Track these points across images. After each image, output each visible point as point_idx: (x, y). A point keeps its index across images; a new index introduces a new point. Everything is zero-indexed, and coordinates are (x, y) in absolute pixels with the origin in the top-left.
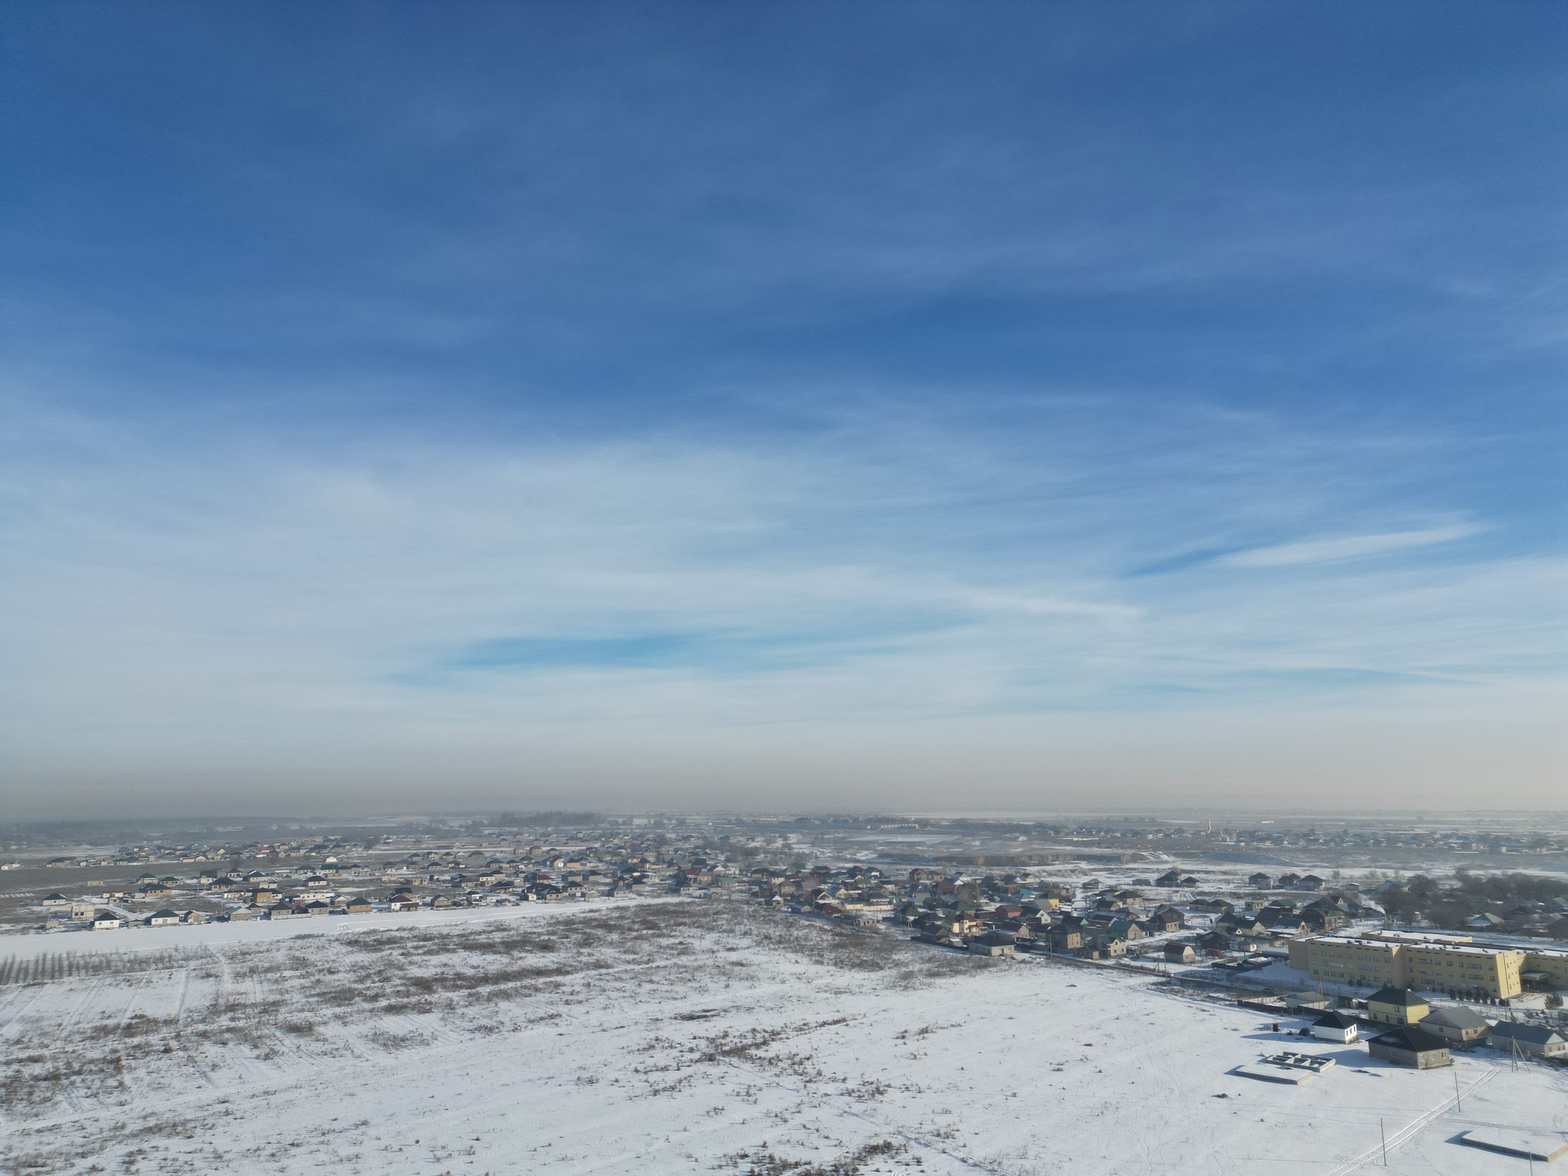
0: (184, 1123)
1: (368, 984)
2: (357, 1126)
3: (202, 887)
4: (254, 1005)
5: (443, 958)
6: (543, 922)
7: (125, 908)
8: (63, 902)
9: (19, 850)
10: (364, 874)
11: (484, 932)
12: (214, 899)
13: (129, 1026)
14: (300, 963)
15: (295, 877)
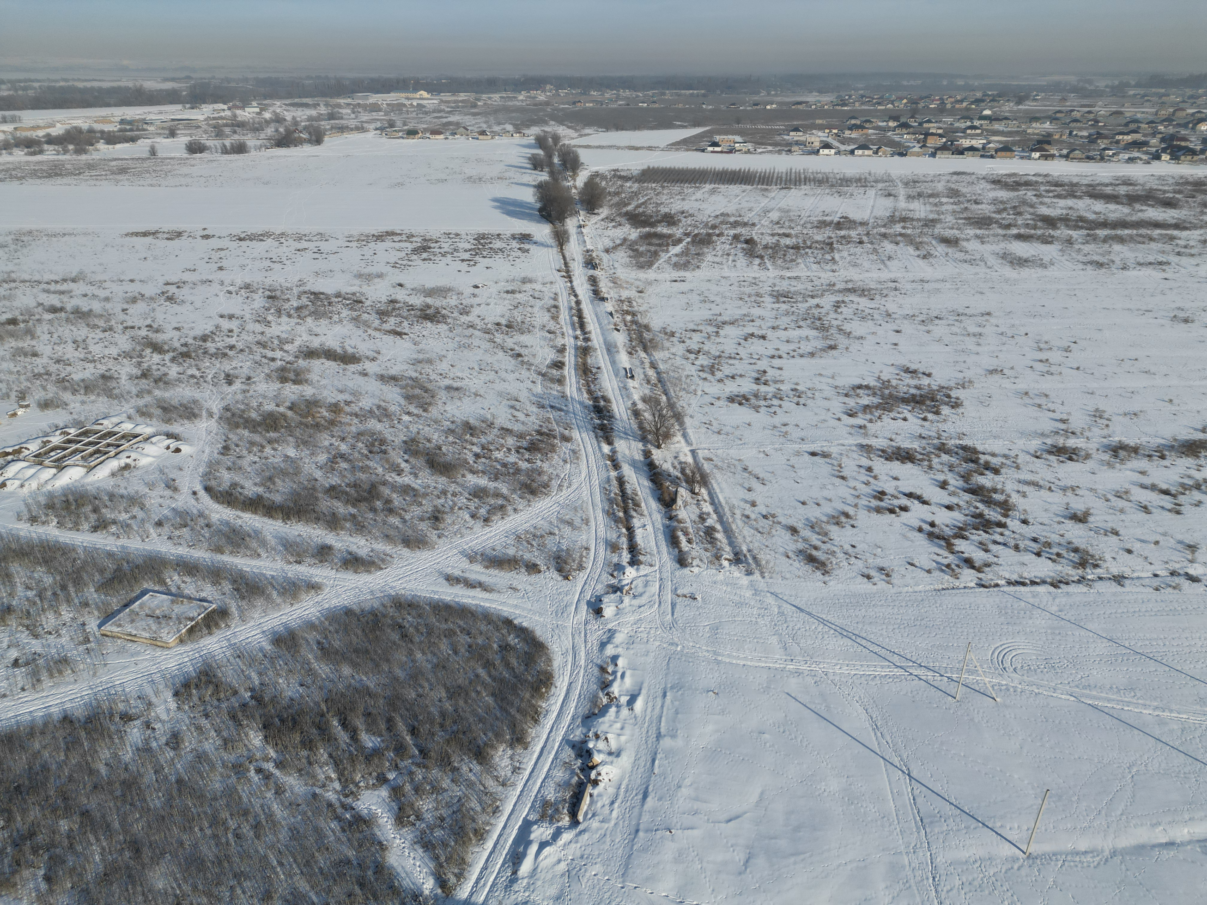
0: (869, 290)
1: (1004, 215)
2: (983, 315)
3: (889, 129)
4: (919, 220)
5: (1070, 202)
6: (1171, 181)
7: (839, 141)
8: (801, 134)
9: (776, 95)
10: (1012, 126)
11: (1111, 184)
12: (897, 138)
13: (839, 223)
14: (954, 193)
15: (957, 125)
